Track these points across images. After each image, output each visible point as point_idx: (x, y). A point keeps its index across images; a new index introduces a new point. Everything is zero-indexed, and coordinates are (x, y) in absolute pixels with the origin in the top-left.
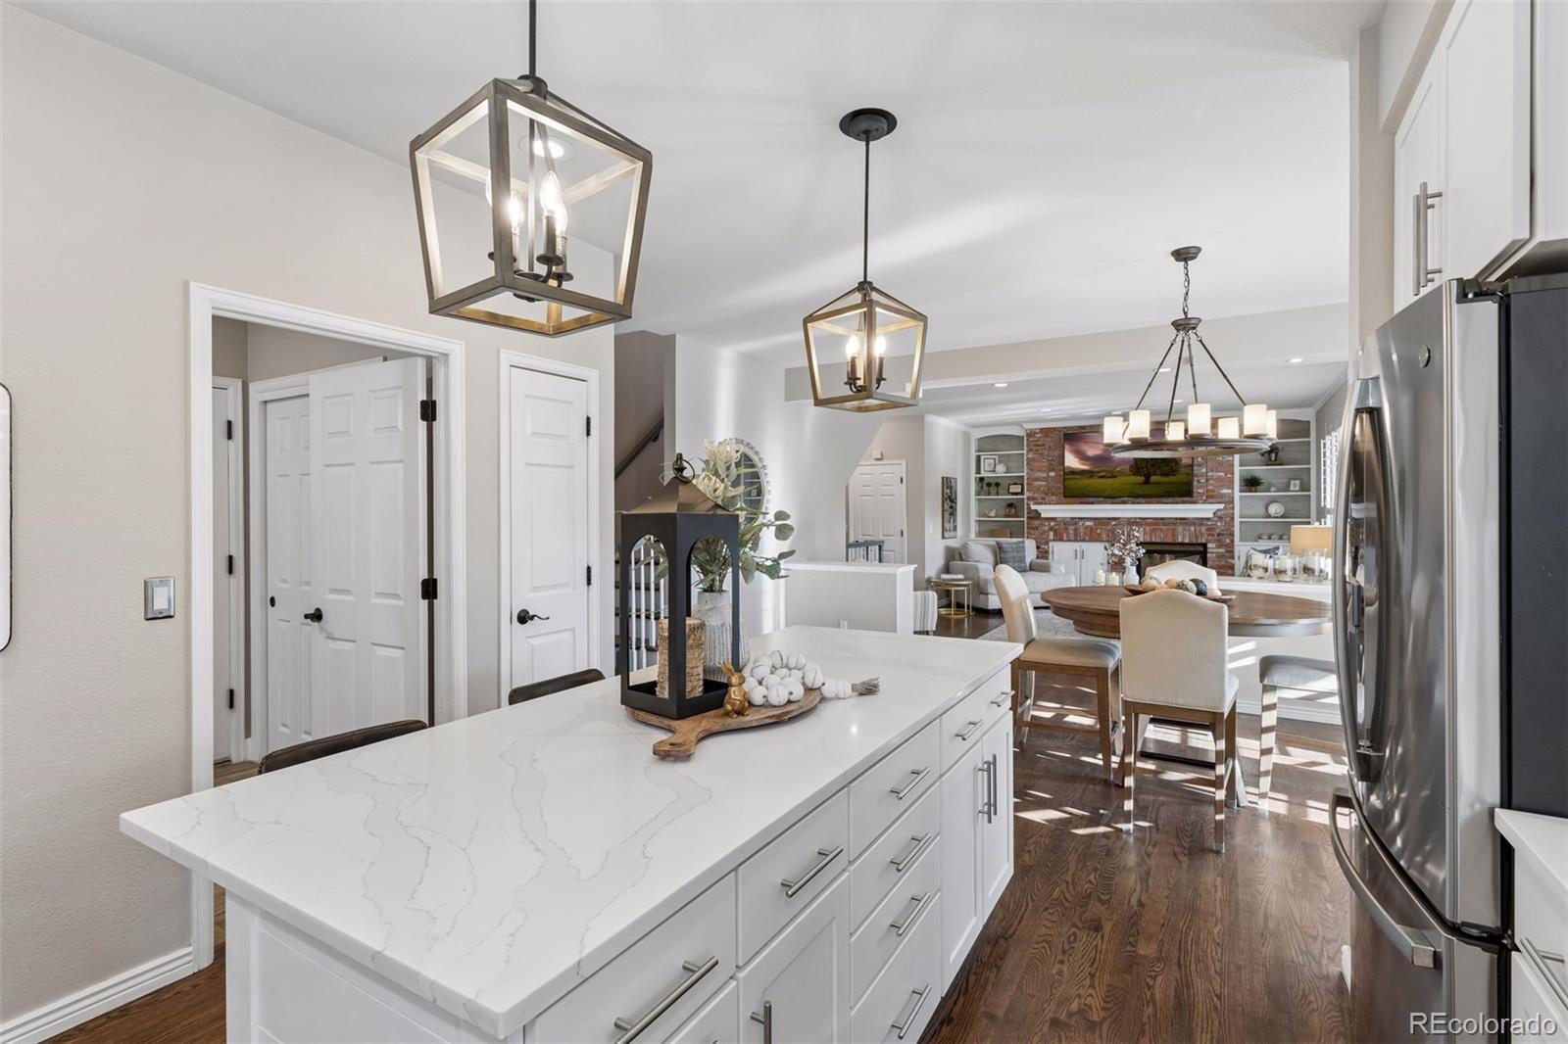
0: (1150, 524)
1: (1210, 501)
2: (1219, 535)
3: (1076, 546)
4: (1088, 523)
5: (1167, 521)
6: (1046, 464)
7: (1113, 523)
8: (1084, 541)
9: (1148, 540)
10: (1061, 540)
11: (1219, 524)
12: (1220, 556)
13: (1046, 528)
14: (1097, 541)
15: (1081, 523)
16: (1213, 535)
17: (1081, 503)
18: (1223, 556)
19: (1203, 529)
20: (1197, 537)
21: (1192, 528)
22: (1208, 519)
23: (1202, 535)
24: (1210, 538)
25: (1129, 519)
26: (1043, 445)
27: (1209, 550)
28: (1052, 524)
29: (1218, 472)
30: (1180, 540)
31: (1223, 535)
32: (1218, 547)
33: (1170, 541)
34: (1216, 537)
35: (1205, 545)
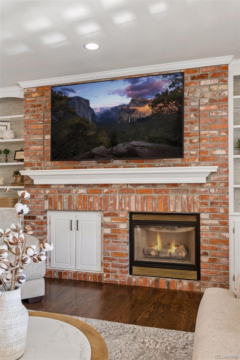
0: (142, 192)
1: (203, 163)
2: (212, 203)
3: (73, 216)
4: (82, 191)
5: (159, 188)
6: (41, 126)
7: (106, 190)
8: (77, 210)
9: (139, 210)
10: (56, 209)
11: (212, 191)
12: (214, 229)
13: (42, 197)
14: (90, 210)
15: (74, 191)
16: (206, 204)
17: (75, 168)
18: (217, 229)
19: (196, 196)
20: (189, 206)
21: (185, 196)
22: (201, 185)
23: (194, 203)
24: (204, 207)
25: (121, 185)
26: (40, 105)
27: (202, 222)
28: (47, 192)
29: (211, 129)
30: (172, 210)
31: (216, 203)
32: (212, 218)
33: (162, 211)
34: (209, 207)
35: (197, 216)
